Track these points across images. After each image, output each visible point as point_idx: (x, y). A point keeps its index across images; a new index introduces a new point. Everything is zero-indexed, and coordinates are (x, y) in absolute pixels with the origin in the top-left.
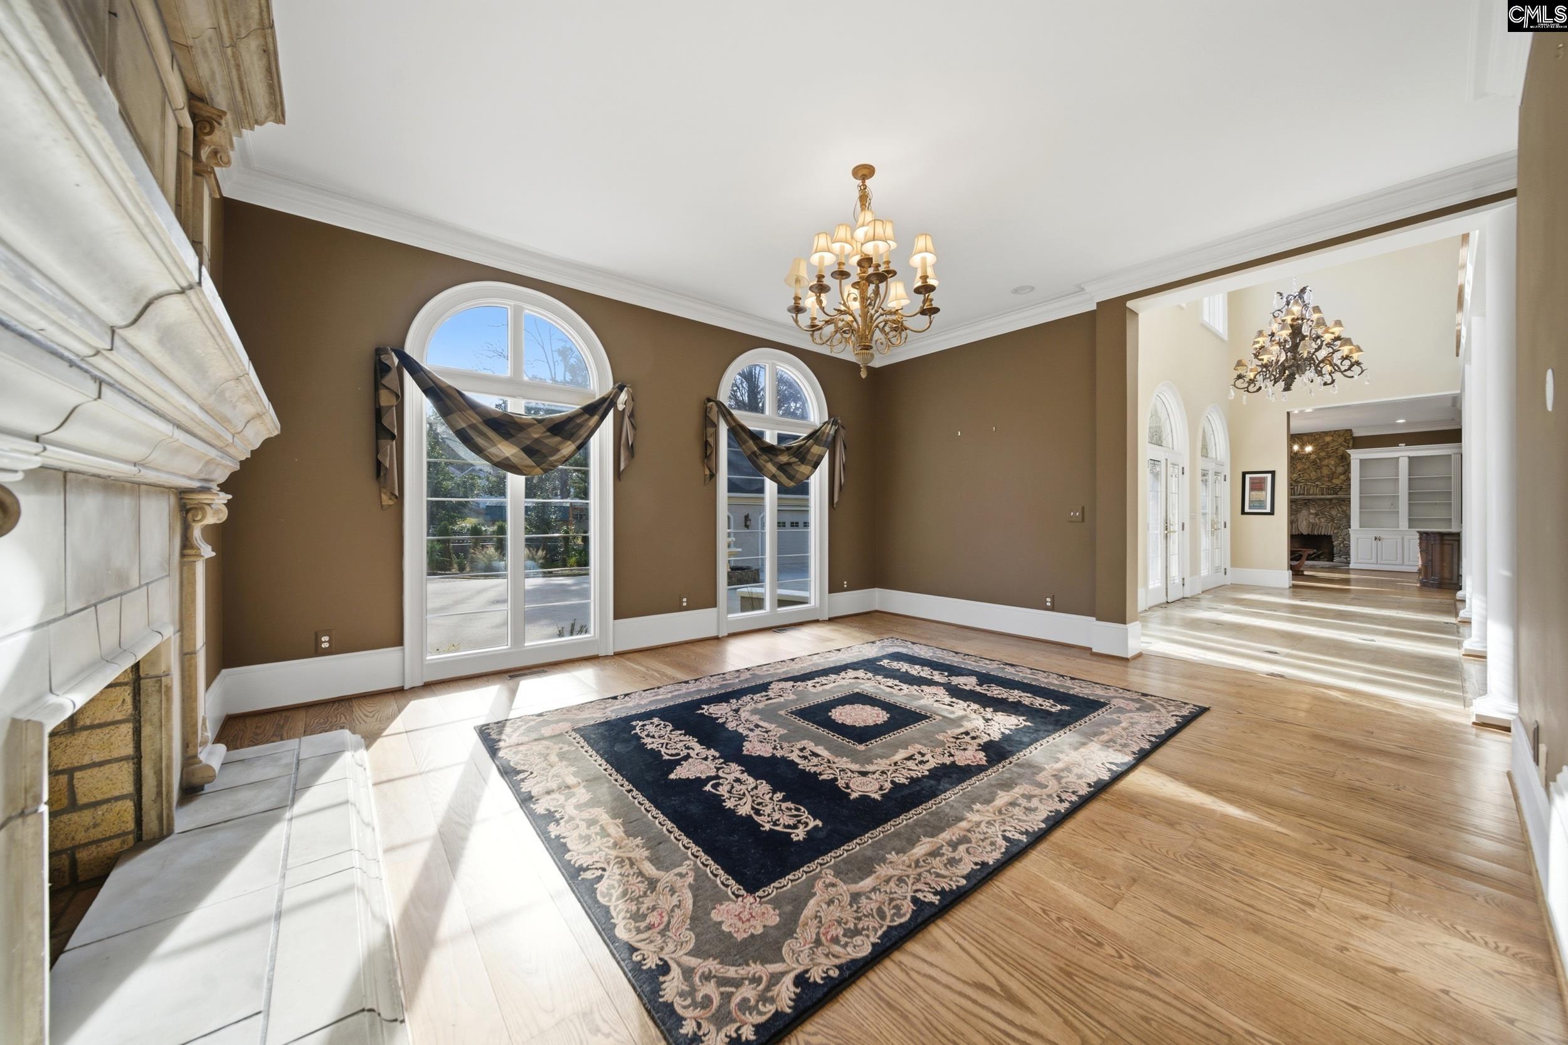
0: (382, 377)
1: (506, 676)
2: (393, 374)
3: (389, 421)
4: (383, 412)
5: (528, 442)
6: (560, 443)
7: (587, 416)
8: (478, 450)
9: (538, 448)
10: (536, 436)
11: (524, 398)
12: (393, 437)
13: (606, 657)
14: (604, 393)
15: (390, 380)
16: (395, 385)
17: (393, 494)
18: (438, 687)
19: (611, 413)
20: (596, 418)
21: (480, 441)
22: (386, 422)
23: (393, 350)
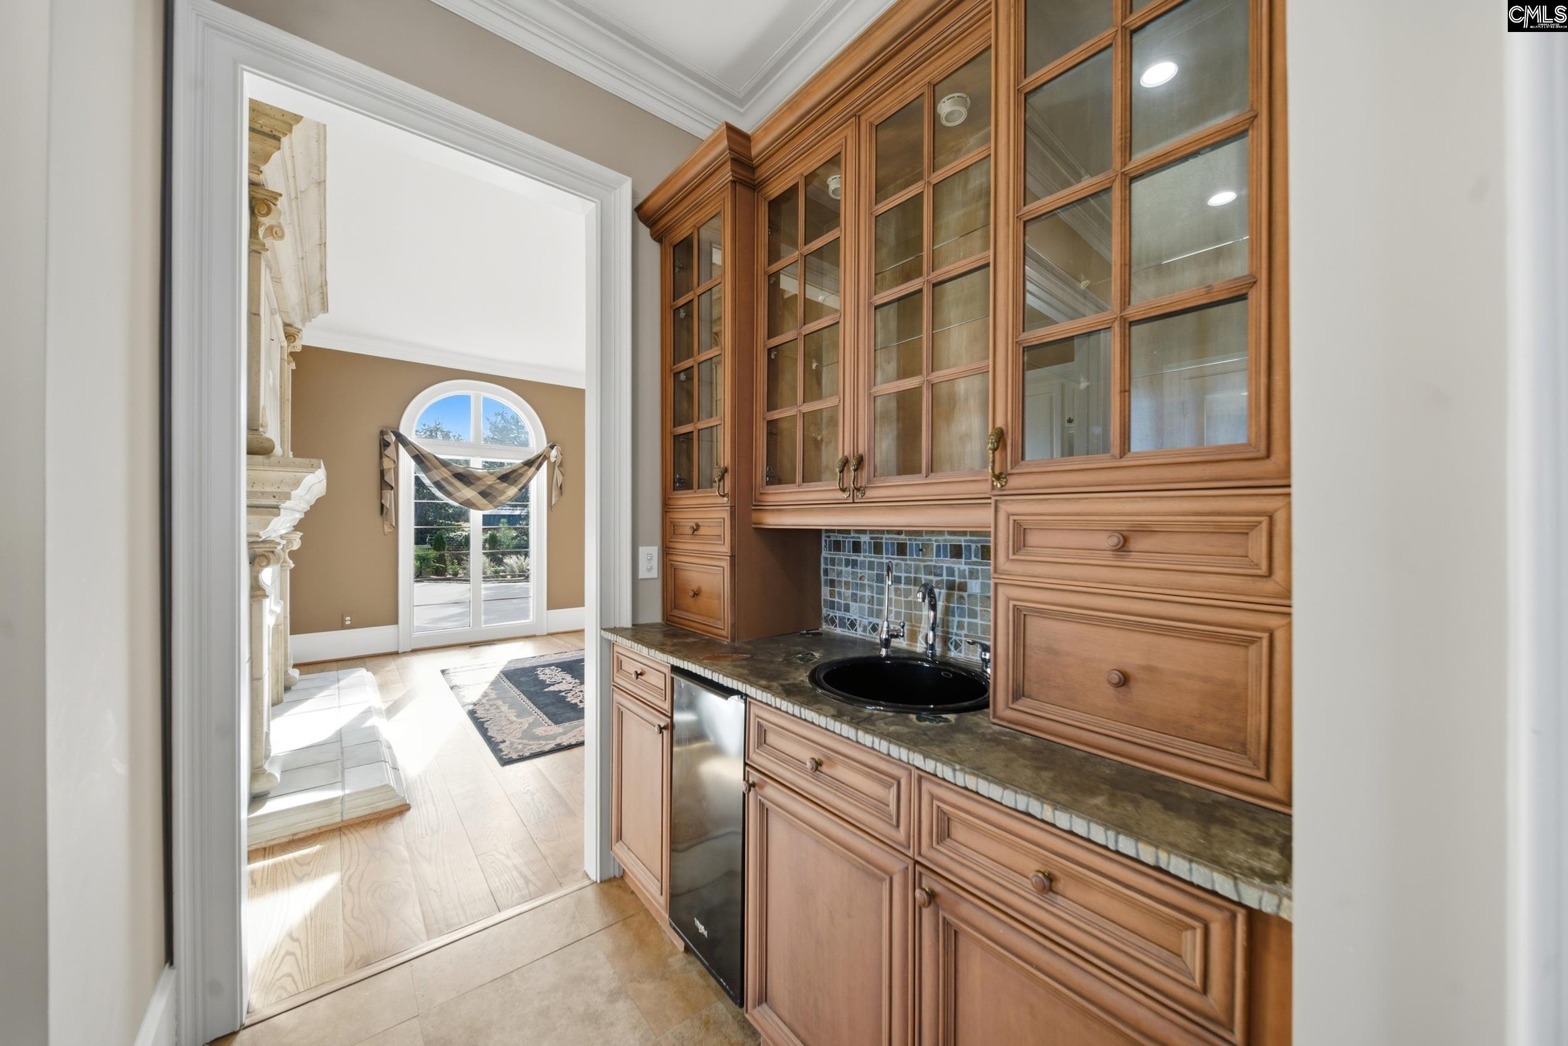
0: (385, 450)
1: (468, 646)
2: (392, 447)
3: (390, 478)
4: (385, 472)
5: (483, 488)
6: (506, 488)
7: (526, 467)
8: (449, 494)
9: (490, 491)
10: (489, 483)
11: (482, 457)
12: (392, 488)
13: (542, 636)
14: (539, 451)
15: (390, 451)
16: (393, 456)
17: (392, 525)
18: (421, 652)
19: (545, 464)
20: (533, 469)
21: (449, 488)
22: (386, 479)
23: (392, 432)
